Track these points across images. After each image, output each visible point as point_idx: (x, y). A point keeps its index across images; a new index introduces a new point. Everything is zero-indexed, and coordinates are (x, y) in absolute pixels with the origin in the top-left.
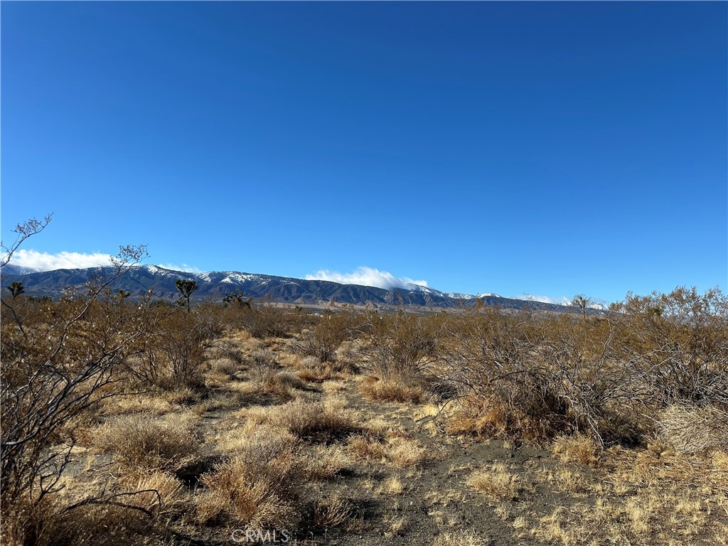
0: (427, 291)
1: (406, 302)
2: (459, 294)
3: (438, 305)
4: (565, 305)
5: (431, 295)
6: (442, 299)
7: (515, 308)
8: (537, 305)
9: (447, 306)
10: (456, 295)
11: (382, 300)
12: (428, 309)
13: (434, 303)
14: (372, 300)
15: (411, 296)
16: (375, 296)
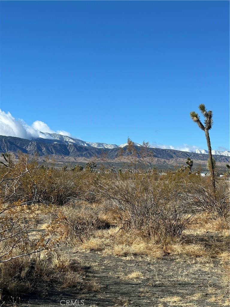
0: (71, 141)
1: (50, 152)
2: (102, 144)
3: (82, 155)
4: (199, 153)
5: (75, 145)
6: (86, 149)
7: (155, 156)
8: (174, 153)
9: (91, 155)
10: (99, 144)
11: (25, 151)
12: (72, 159)
13: (78, 153)
14: (15, 150)
15: (55, 147)
16: (18, 147)
